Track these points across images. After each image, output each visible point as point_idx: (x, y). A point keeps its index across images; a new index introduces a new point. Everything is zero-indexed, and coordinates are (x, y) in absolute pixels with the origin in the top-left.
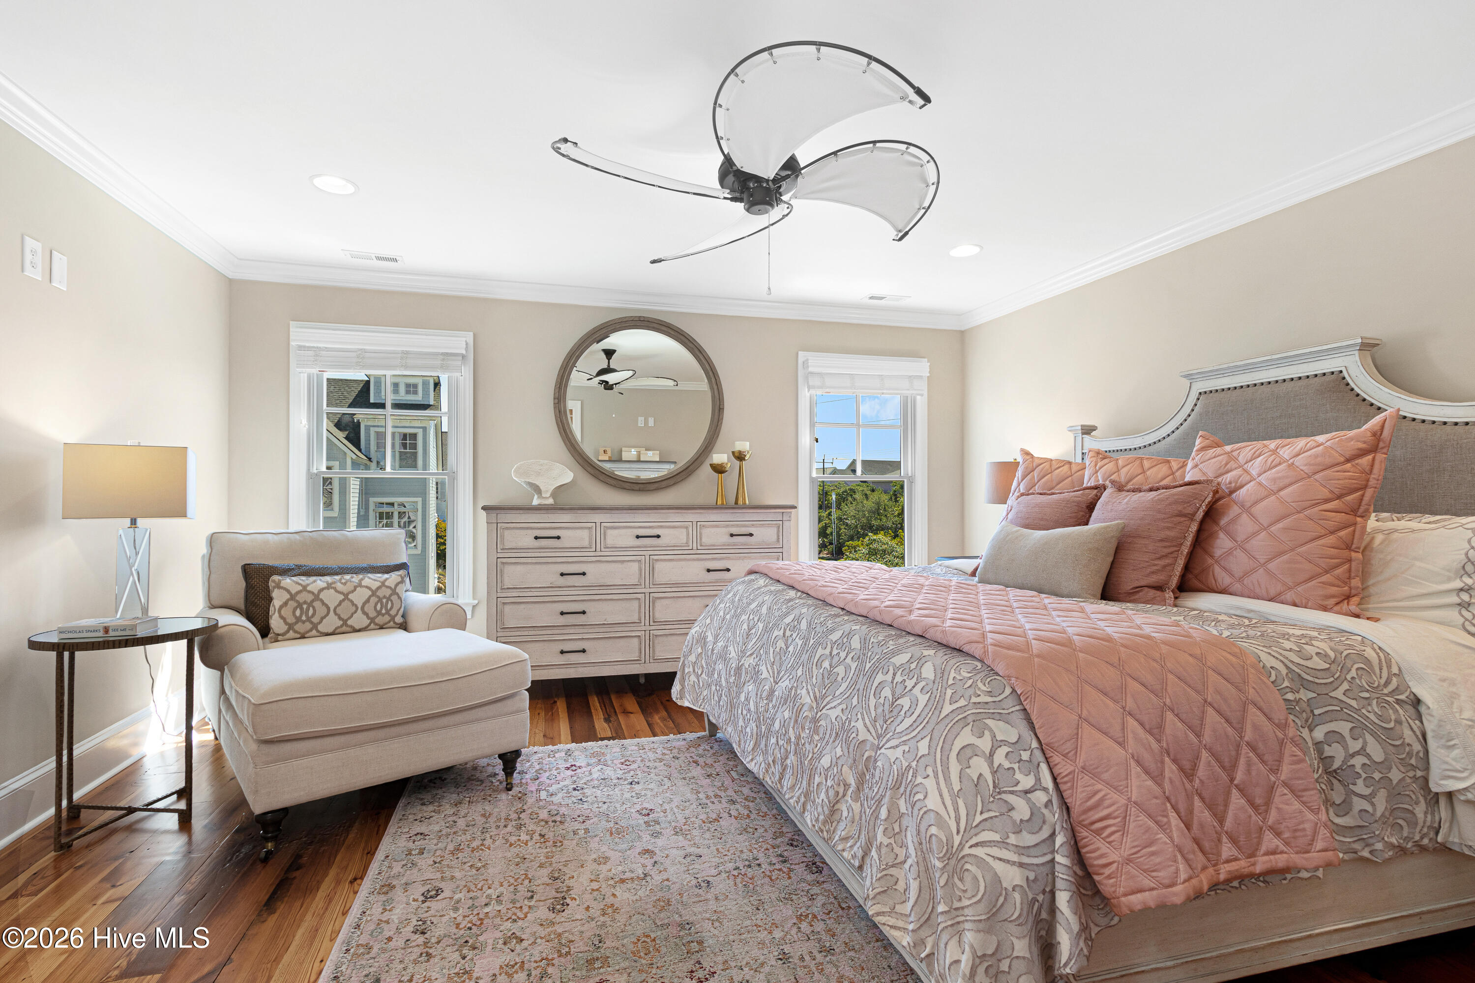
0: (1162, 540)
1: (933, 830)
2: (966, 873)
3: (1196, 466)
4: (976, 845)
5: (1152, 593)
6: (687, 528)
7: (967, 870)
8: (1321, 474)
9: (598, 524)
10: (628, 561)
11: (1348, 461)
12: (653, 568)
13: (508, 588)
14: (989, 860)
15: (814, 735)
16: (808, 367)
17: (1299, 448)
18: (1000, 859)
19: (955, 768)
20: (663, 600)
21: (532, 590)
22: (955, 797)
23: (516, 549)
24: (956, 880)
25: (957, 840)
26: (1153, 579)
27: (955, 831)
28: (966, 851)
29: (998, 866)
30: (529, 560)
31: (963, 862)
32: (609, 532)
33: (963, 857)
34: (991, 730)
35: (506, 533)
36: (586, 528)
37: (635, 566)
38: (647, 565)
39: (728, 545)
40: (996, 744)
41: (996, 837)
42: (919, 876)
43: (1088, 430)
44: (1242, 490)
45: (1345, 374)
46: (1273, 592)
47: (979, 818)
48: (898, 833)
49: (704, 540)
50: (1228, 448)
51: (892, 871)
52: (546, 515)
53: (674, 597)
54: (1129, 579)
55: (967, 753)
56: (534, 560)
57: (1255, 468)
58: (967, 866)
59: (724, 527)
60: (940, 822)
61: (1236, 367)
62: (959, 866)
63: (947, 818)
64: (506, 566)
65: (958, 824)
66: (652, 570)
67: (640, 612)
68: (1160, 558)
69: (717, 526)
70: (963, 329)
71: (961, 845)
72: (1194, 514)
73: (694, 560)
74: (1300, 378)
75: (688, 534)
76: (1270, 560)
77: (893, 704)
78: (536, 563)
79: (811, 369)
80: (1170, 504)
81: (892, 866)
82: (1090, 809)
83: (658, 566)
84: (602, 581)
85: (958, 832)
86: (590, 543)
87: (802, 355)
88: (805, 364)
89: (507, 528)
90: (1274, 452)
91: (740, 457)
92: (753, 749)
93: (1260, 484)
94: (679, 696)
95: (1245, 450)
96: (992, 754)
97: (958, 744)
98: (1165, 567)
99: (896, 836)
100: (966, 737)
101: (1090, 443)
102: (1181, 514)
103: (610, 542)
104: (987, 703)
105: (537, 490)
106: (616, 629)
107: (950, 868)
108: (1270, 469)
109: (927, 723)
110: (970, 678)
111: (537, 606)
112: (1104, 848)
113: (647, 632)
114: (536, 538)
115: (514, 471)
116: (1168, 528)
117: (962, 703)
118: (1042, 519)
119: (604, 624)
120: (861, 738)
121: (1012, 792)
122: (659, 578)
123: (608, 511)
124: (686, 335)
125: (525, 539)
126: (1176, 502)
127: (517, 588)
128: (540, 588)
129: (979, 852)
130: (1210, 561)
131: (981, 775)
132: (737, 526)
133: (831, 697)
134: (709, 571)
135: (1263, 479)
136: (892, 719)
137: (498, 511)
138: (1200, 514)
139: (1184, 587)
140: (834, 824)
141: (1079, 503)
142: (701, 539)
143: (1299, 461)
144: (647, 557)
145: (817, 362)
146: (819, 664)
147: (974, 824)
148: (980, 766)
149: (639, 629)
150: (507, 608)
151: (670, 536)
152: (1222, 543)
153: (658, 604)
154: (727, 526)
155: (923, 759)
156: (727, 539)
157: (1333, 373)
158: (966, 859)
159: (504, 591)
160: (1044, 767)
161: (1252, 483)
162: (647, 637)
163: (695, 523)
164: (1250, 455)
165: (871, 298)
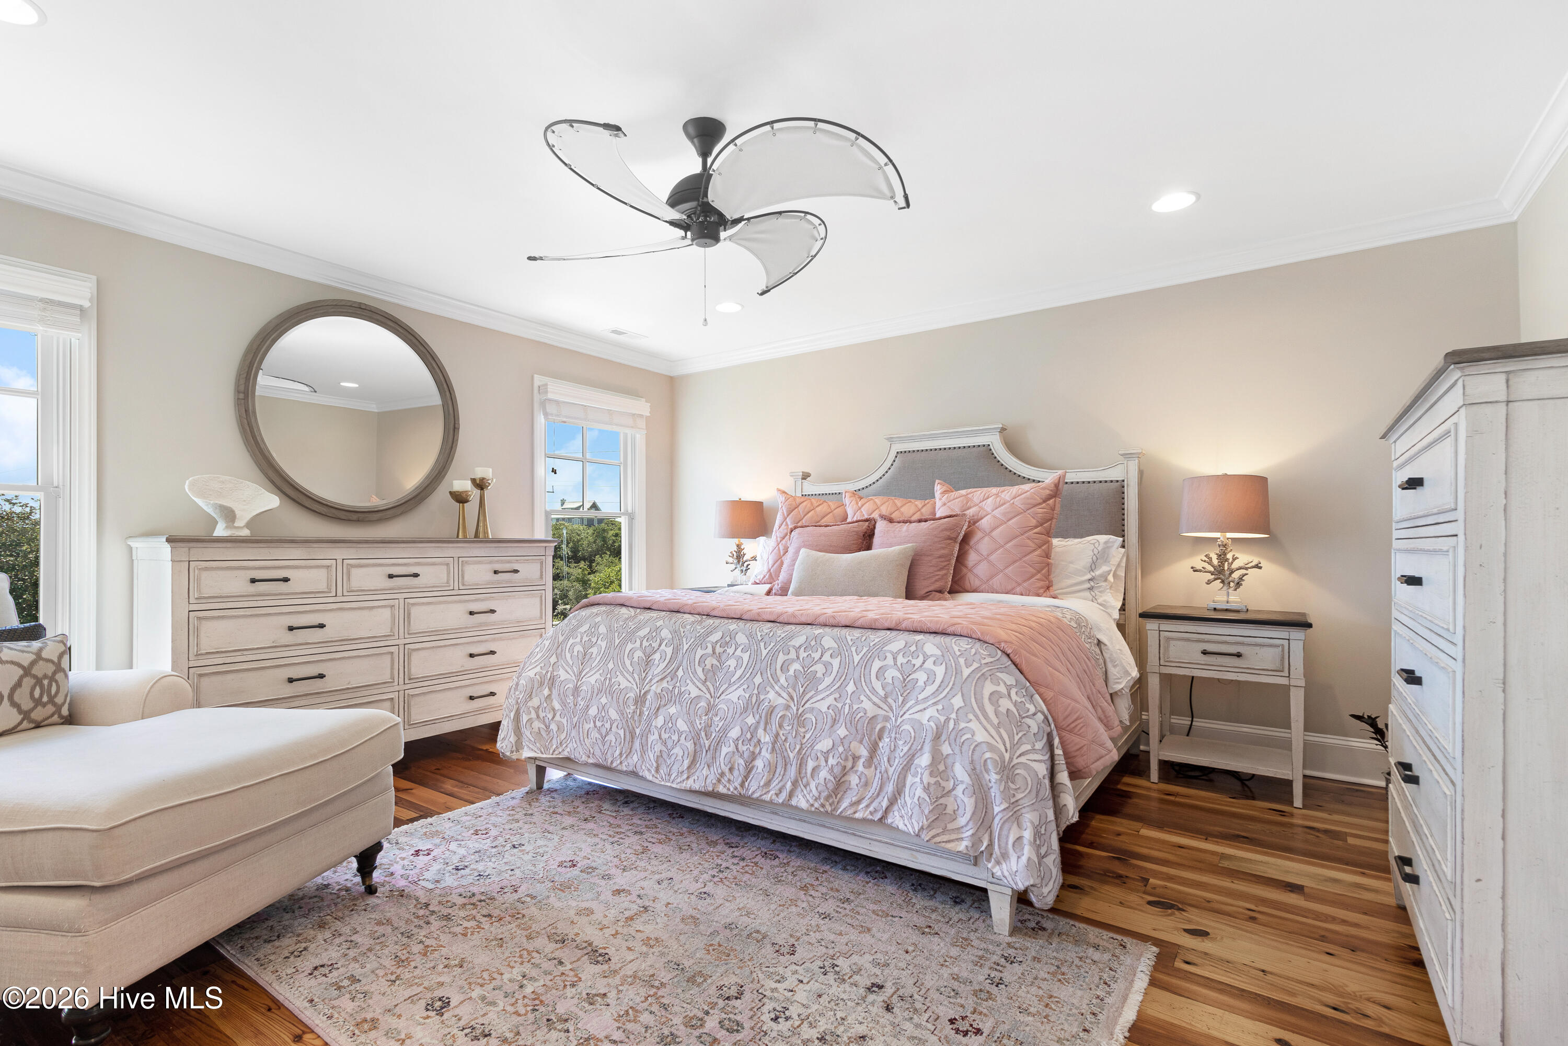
0: (940, 557)
1: (988, 755)
2: (1017, 776)
3: (945, 504)
4: (1020, 755)
5: (938, 594)
6: (448, 564)
7: (1018, 774)
8: (1032, 510)
9: (339, 562)
10: (379, 607)
11: (1044, 501)
12: (409, 614)
13: (208, 653)
14: (1028, 762)
15: (800, 729)
16: (546, 392)
17: (1014, 492)
18: (1035, 761)
19: (990, 710)
20: (420, 652)
21: (245, 653)
22: (997, 728)
23: (221, 597)
24: (1010, 784)
25: (1007, 756)
26: (937, 586)
27: (1003, 750)
28: (1015, 761)
29: (1034, 765)
30: (241, 612)
31: (1013, 770)
32: (354, 571)
33: (1013, 767)
34: (1002, 680)
35: (205, 574)
36: (323, 567)
37: (387, 613)
38: (402, 611)
39: (492, 583)
40: (1009, 687)
41: (1029, 747)
42: (974, 793)
43: (805, 476)
44: (983, 521)
45: (991, 447)
46: (1009, 587)
47: (1017, 738)
48: (943, 771)
49: (466, 578)
50: (963, 492)
51: (942, 801)
52: (266, 550)
53: (433, 647)
54: (922, 586)
55: (995, 697)
56: (249, 612)
57: (988, 504)
58: (1017, 772)
59: (488, 563)
60: (992, 748)
61: (924, 435)
62: (1011, 773)
63: (995, 743)
64: (204, 622)
65: (1005, 745)
66: (408, 616)
67: (392, 668)
68: (939, 570)
69: (480, 563)
70: (672, 374)
71: (1011, 759)
72: (956, 538)
73: (456, 602)
74: (964, 447)
75: (448, 573)
76: (1007, 567)
77: (905, 680)
78: (251, 616)
79: (550, 396)
80: (942, 530)
81: (941, 797)
82: (1067, 717)
83: (415, 611)
84: (345, 635)
85: (1006, 751)
86: (329, 587)
87: (538, 380)
88: (543, 389)
89: (206, 569)
90: (997, 495)
91: (481, 485)
92: (689, 768)
93: (994, 517)
94: (514, 748)
95: (977, 494)
96: (1009, 695)
97: (986, 694)
98: (943, 576)
99: (942, 774)
100: (989, 688)
101: (810, 488)
102: (949, 538)
103: (355, 584)
104: (991, 662)
105: (229, 515)
106: (359, 694)
107: (1005, 777)
108: (1000, 506)
109: (953, 685)
110: (971, 648)
111: (251, 674)
112: (1077, 739)
113: (402, 693)
114: (253, 581)
115: (190, 490)
116: (943, 548)
117: (975, 665)
118: (831, 546)
119: (348, 689)
120: (870, 715)
121: (1027, 717)
122: (416, 626)
123: (354, 545)
124: (417, 336)
125: (236, 583)
126: (946, 530)
127: (222, 652)
128: (257, 649)
129: (1023, 759)
130: (965, 570)
131: (1008, 709)
132: (502, 562)
133: (813, 692)
134: (471, 613)
135: (996, 513)
136: (908, 691)
137: (192, 545)
138: (960, 538)
139: (954, 591)
140: (839, 796)
141: (857, 532)
142: (463, 577)
143: (1017, 501)
144: (402, 601)
145: (558, 391)
146: (784, 668)
147: (1015, 742)
148: (1005, 704)
149: (392, 689)
150: (205, 681)
151: (431, 575)
152: (972, 558)
153: (415, 657)
154: (491, 562)
155: (960, 710)
156: (491, 577)
157: (984, 446)
158: (1016, 767)
159: (200, 657)
160: (1037, 696)
161: (989, 516)
162: (401, 699)
163: (456, 559)
164: (981, 497)
165: (614, 332)
